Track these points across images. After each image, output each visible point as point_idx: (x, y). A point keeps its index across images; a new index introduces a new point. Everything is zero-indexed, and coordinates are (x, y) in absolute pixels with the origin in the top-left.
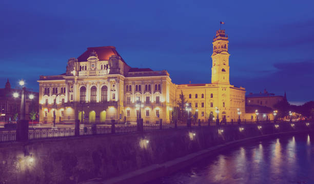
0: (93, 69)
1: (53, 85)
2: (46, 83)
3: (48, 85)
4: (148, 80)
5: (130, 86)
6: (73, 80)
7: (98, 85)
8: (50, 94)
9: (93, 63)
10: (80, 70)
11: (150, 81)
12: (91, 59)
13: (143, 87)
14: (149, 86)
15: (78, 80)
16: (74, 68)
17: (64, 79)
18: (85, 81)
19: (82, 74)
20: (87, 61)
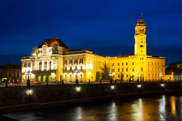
0: (45, 52)
1: (28, 62)
2: (25, 61)
3: (26, 62)
4: (76, 56)
5: (67, 60)
6: (34, 58)
7: (48, 61)
8: (27, 67)
9: (45, 49)
10: (39, 53)
11: (77, 57)
12: (44, 46)
13: (73, 61)
14: (77, 60)
15: (38, 58)
16: (35, 52)
17: (30, 58)
18: (41, 59)
19: (39, 55)
20: (42, 48)
